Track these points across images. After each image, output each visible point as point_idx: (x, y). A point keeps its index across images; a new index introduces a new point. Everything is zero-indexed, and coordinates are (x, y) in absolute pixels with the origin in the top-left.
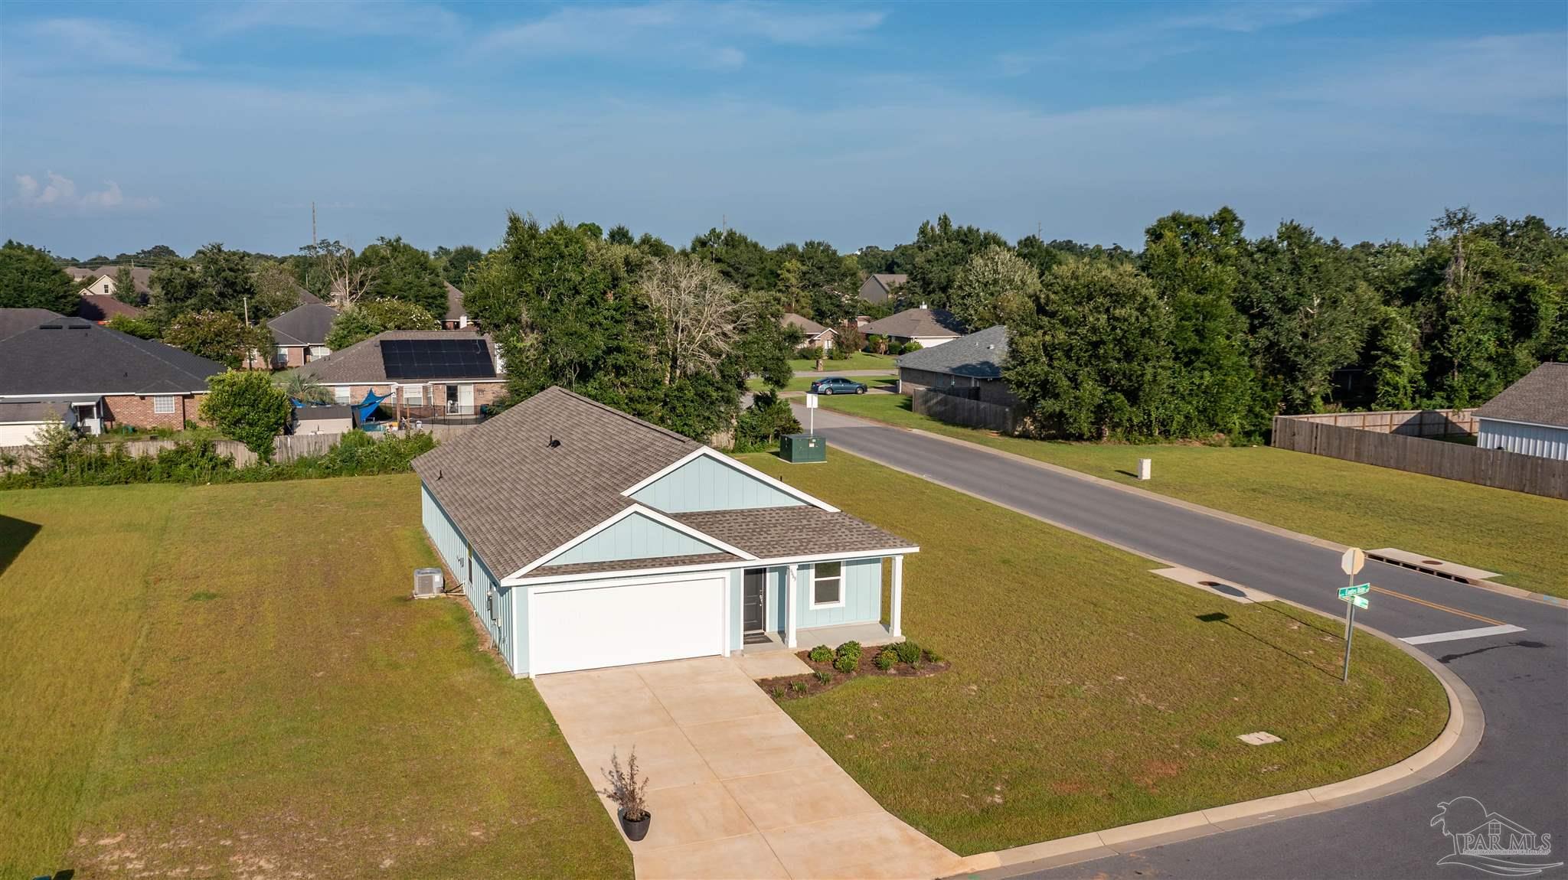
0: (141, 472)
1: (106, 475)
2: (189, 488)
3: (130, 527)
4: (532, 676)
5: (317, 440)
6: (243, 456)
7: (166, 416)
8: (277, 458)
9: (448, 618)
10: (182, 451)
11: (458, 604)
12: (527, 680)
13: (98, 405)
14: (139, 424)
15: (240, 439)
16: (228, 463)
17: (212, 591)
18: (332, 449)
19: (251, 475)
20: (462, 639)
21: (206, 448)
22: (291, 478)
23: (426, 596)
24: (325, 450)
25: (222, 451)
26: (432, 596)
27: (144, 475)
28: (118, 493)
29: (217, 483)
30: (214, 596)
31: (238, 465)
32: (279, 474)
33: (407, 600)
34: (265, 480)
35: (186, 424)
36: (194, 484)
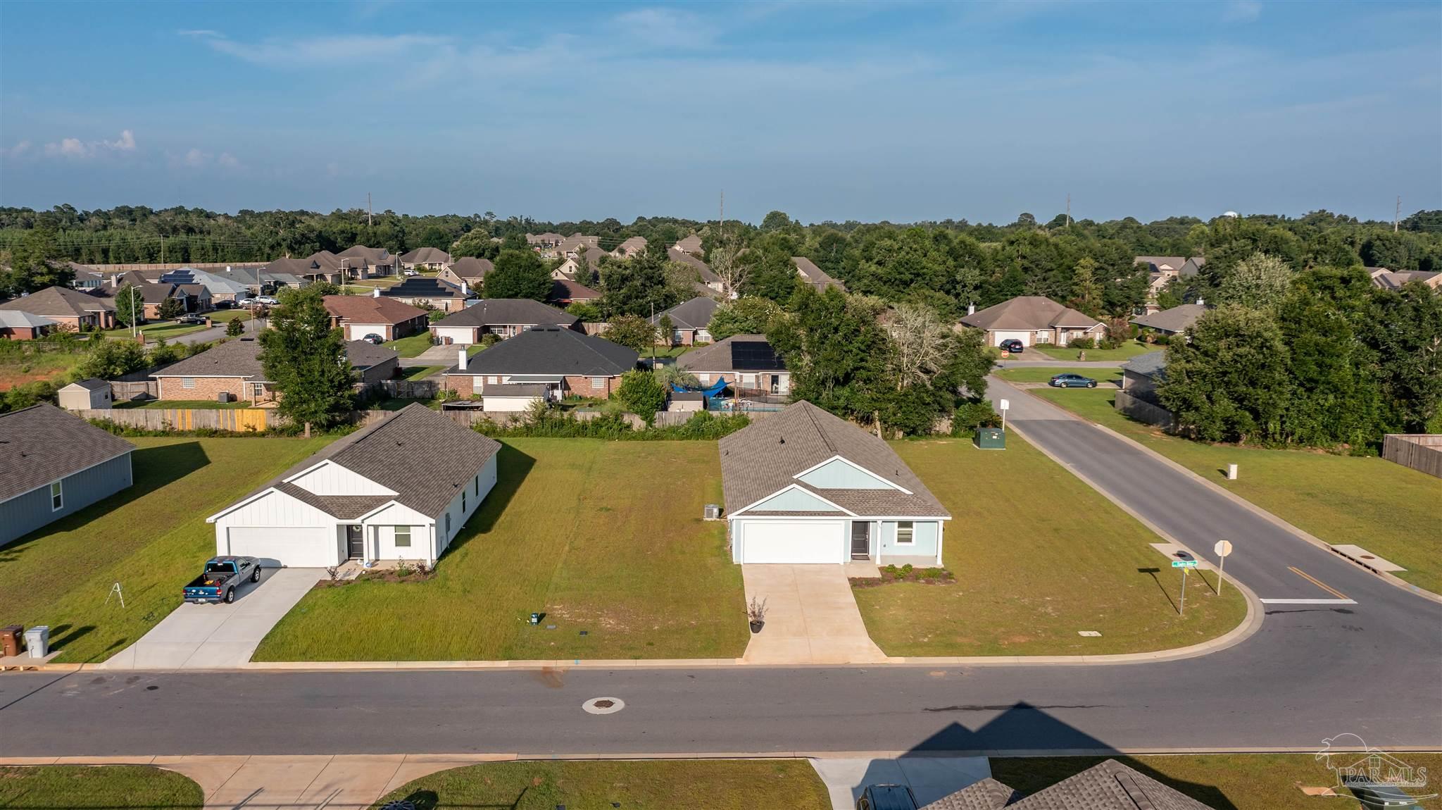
0: (582, 431)
1: (563, 431)
2: (607, 442)
3: (573, 466)
4: (742, 563)
5: (681, 415)
6: (638, 423)
7: (599, 390)
8: (656, 425)
9: (716, 532)
10: (604, 419)
11: (724, 525)
12: (740, 565)
13: (561, 383)
14: (583, 394)
15: (637, 413)
16: (629, 427)
17: (609, 507)
18: (689, 421)
19: (642, 436)
20: (717, 543)
21: (618, 417)
22: (662, 439)
23: (709, 519)
24: (684, 421)
25: (626, 419)
26: (713, 519)
27: (583, 433)
28: (569, 443)
29: (621, 440)
30: (609, 509)
31: (635, 428)
32: (656, 436)
33: (699, 520)
34: (647, 440)
35: (610, 396)
36: (609, 440)
